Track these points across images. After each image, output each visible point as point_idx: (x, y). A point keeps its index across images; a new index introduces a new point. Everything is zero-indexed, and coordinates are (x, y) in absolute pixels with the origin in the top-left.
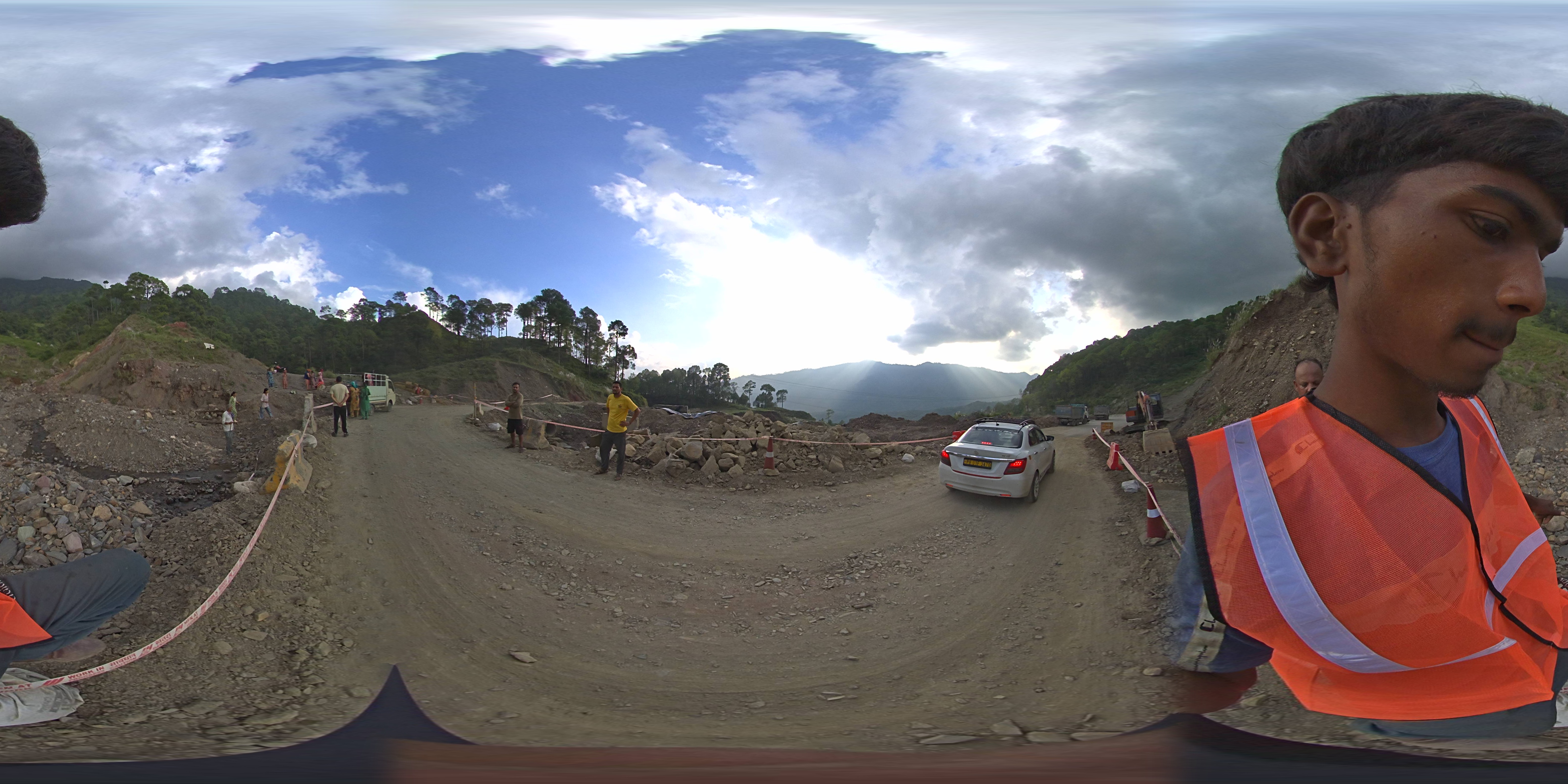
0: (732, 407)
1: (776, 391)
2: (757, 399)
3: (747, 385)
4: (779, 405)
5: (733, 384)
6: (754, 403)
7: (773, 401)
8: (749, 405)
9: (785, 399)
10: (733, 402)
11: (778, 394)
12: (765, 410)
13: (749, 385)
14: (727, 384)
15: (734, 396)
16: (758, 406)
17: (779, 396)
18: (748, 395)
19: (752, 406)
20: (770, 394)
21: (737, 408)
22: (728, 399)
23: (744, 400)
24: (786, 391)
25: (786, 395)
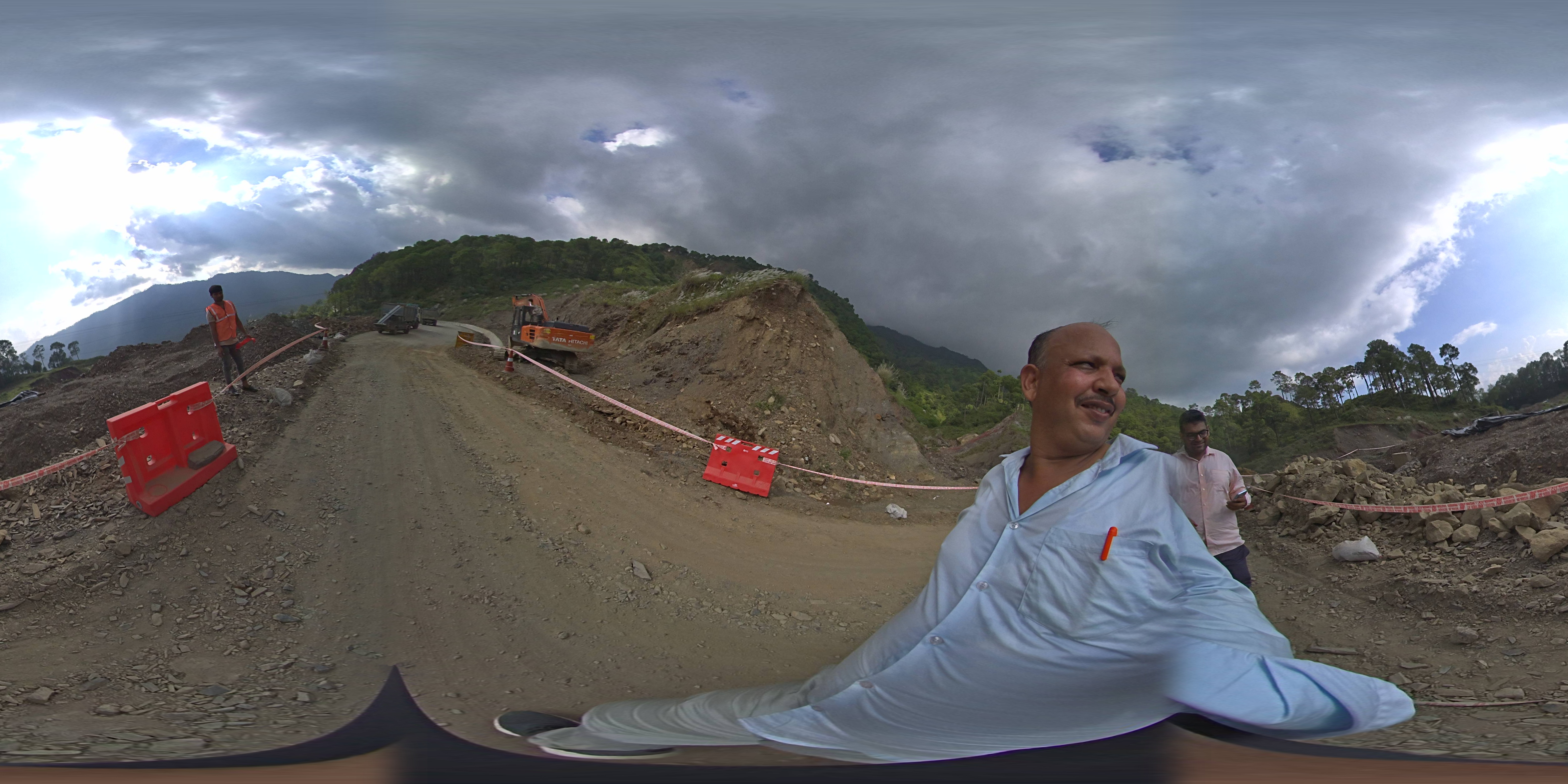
0: (28, 378)
1: (67, 346)
2: (51, 360)
3: (35, 351)
4: (75, 358)
5: (22, 355)
6: (49, 366)
7: (67, 357)
8: (45, 368)
9: (79, 350)
10: (29, 373)
11: (69, 347)
12: (61, 369)
13: (37, 349)
14: (15, 358)
15: (26, 366)
16: (54, 367)
17: (72, 349)
18: (40, 360)
19: (48, 369)
20: (61, 351)
21: (33, 377)
22: (22, 371)
23: (37, 366)
24: (76, 343)
25: (78, 346)
